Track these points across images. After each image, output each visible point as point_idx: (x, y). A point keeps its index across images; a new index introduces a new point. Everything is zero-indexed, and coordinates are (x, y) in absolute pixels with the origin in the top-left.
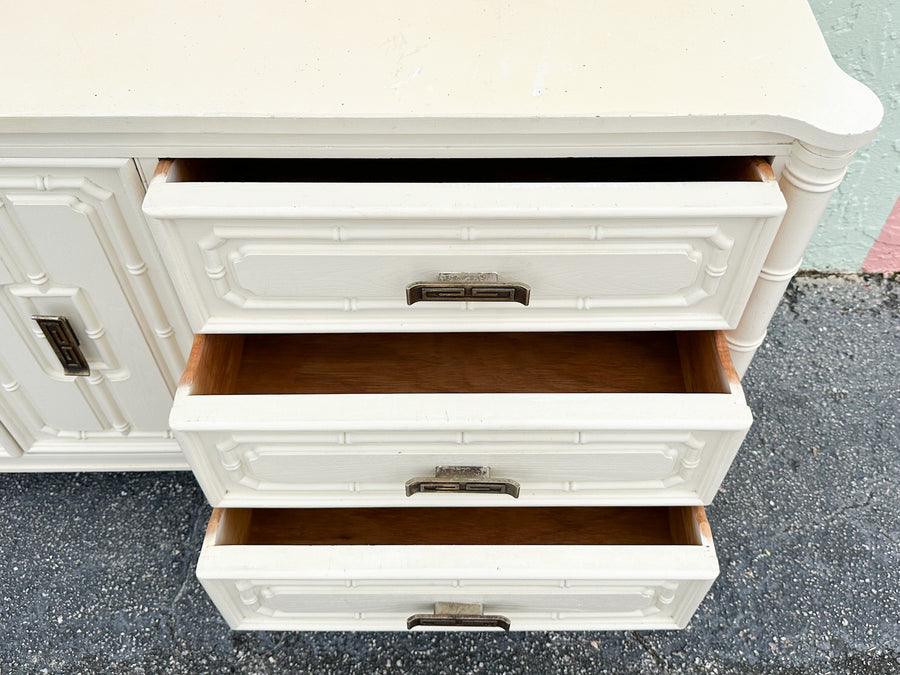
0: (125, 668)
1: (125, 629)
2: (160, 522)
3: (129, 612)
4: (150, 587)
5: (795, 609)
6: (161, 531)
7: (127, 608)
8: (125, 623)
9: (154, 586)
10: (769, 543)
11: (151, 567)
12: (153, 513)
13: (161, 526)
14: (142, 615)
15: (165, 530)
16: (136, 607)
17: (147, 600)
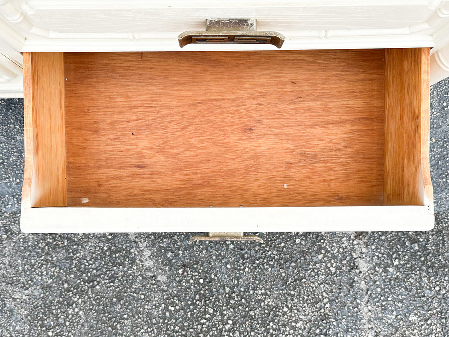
0: (14, 216)
1: (8, 193)
2: (13, 122)
3: (8, 182)
4: (17, 166)
5: (442, 178)
6: (15, 128)
7: (5, 179)
8: (7, 189)
9: (20, 165)
10: (435, 134)
11: (15, 152)
12: (6, 115)
13: (14, 124)
14: (17, 184)
15: (18, 127)
16: (11, 179)
17: (17, 175)
